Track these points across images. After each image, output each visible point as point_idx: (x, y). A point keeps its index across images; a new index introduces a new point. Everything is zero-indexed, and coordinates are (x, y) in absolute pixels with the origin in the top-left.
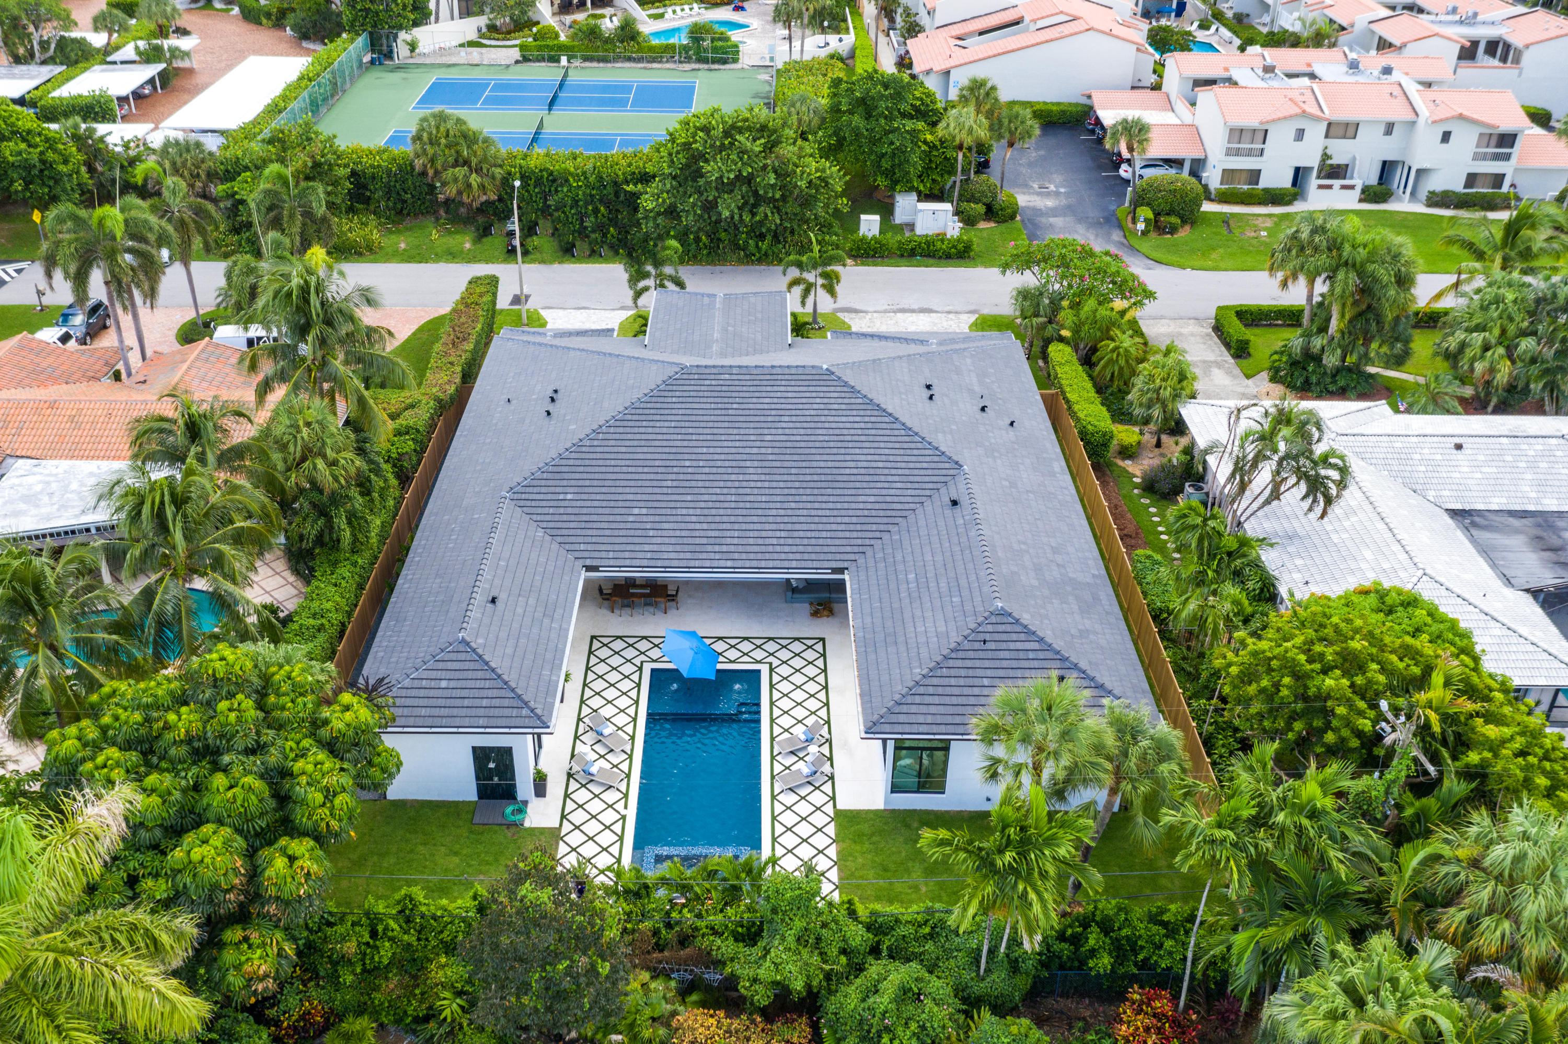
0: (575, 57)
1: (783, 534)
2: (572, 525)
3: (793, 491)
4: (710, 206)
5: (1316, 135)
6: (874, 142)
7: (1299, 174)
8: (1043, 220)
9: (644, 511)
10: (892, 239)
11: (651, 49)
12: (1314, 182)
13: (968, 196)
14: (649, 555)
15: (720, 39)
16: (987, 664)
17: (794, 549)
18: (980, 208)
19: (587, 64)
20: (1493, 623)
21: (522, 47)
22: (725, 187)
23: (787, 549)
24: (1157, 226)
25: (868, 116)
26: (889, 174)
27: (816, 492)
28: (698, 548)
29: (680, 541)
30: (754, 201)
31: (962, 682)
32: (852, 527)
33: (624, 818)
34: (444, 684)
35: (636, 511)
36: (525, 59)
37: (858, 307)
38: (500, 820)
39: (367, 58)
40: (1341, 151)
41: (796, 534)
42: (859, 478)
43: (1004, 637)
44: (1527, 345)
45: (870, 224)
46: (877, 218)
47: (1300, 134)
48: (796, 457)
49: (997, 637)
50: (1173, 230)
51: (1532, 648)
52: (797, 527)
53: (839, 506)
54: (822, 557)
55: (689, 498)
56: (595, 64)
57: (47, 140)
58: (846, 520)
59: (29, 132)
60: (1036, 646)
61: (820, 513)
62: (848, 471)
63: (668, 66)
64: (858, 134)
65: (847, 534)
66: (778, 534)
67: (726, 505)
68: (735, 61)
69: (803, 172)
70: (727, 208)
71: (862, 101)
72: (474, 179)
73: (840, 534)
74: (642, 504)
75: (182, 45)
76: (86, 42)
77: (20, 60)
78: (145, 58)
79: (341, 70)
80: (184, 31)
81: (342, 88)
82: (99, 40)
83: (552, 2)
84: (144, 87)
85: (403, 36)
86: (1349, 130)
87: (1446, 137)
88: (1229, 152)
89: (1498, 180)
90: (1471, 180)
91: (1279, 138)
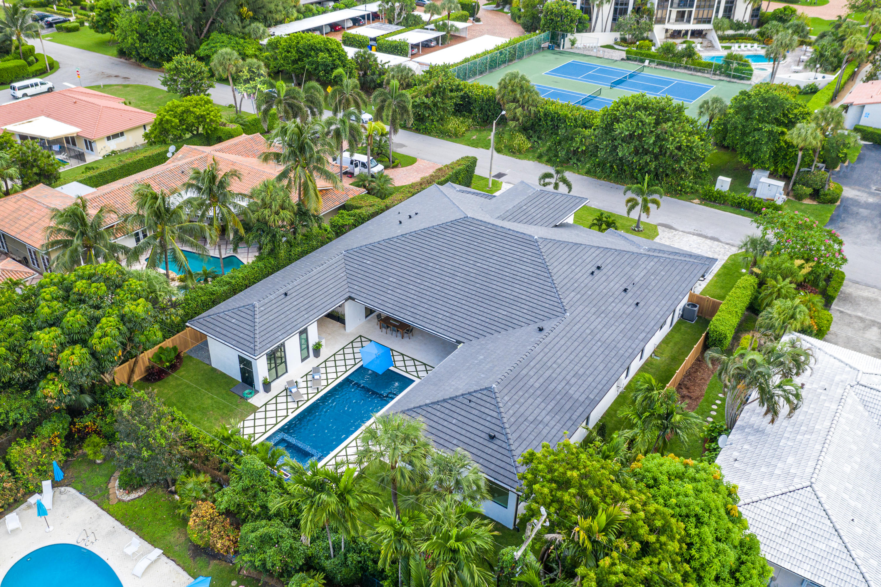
0: (653, 61)
1: (448, 314)
2: (360, 276)
3: (469, 295)
8: (855, 209)
9: (394, 280)
10: (737, 196)
11: (700, 64)
13: (802, 181)
14: (380, 302)
15: (743, 65)
16: (463, 413)
17: (447, 324)
18: (809, 191)
19: (661, 67)
20: (836, 539)
21: (628, 52)
23: (444, 322)
26: (749, 155)
27: (480, 299)
28: (404, 307)
29: (399, 300)
31: (442, 416)
32: (483, 324)
33: (287, 416)
34: (234, 321)
35: (391, 279)
36: (628, 59)
37: (674, 226)
38: (240, 394)
39: (547, 44)
41: (454, 317)
42: (507, 300)
43: (482, 403)
45: (723, 183)
46: (729, 180)
48: (484, 279)
49: (479, 401)
51: (853, 567)
52: (457, 313)
53: (486, 310)
54: (457, 332)
55: (419, 281)
56: (665, 68)
57: (339, 55)
58: (483, 319)
59: (332, 50)
60: (495, 414)
61: (473, 310)
62: (504, 295)
63: (706, 75)
65: (478, 326)
66: (445, 313)
67: (433, 291)
68: (749, 79)
69: (674, 140)
73: (474, 325)
74: (396, 277)
75: (460, 25)
76: (419, 17)
77: (390, 22)
78: (438, 28)
79: (521, 48)
80: (478, 20)
81: (520, 58)
82: (426, 17)
83: (667, 31)
84: (430, 41)
85: (570, 36)
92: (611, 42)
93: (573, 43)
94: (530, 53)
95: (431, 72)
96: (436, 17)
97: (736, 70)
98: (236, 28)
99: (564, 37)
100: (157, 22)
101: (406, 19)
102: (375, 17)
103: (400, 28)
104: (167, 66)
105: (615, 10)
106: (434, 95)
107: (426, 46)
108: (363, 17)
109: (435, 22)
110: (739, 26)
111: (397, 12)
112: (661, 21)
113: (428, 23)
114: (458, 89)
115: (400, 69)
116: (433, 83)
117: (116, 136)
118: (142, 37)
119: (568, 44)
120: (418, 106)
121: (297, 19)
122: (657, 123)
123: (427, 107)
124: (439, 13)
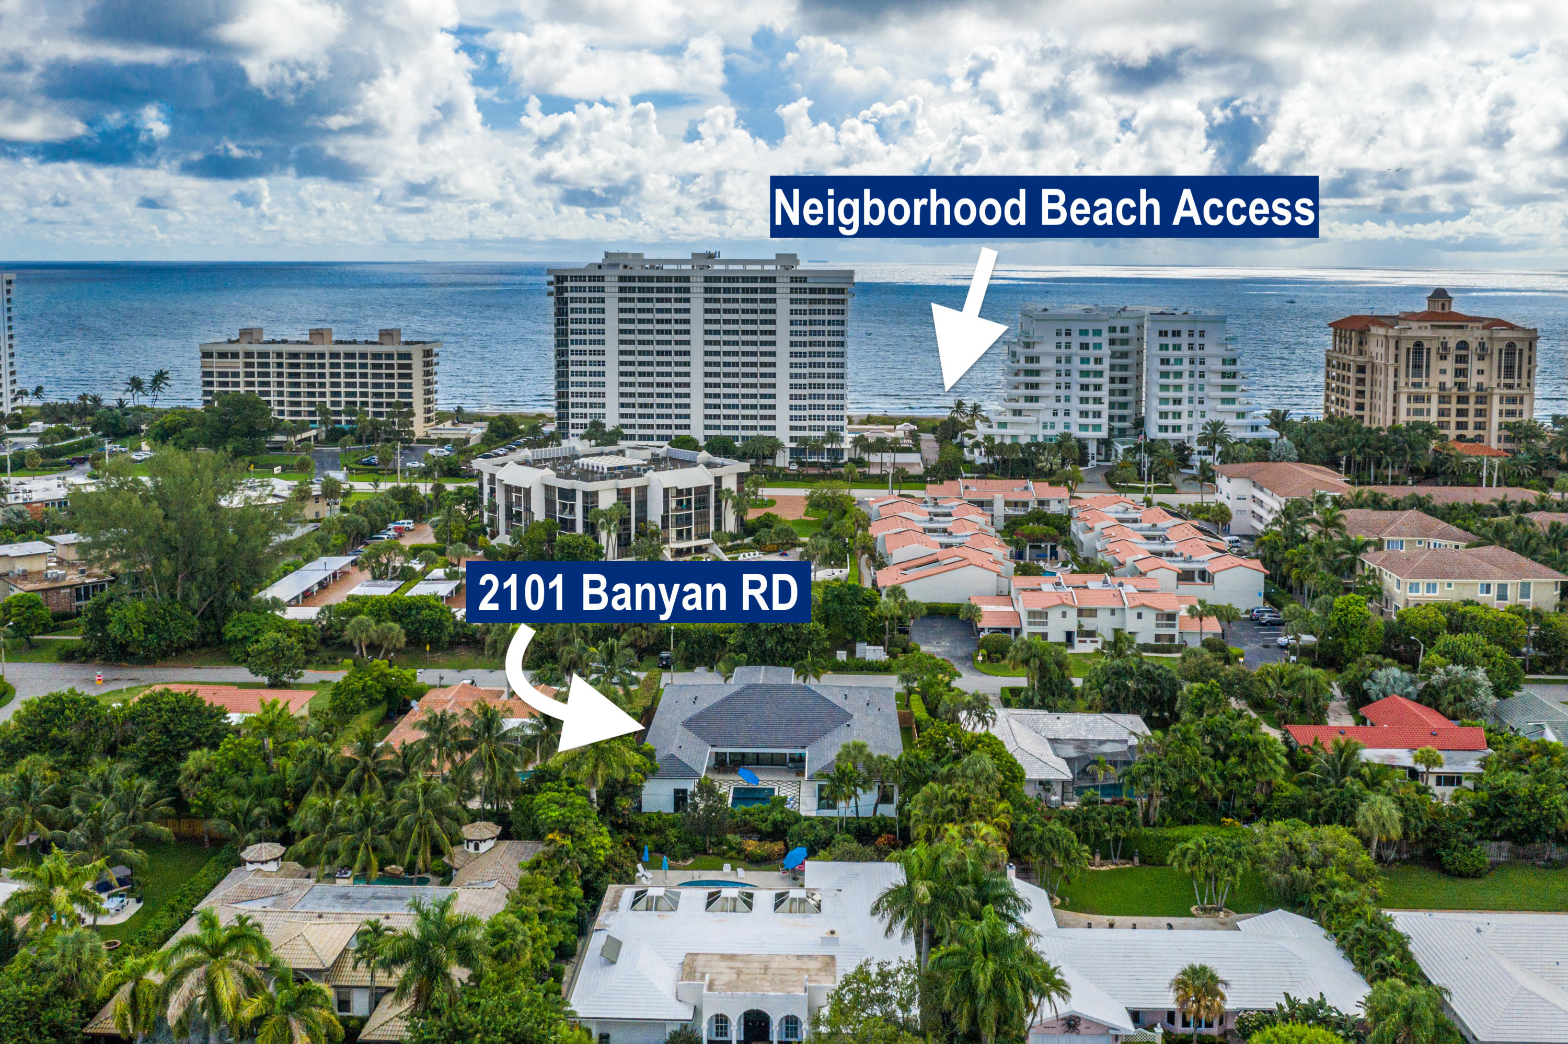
2: (705, 733)
4: (761, 643)
5: (1072, 614)
6: (843, 616)
7: (1069, 635)
9: (732, 729)
10: (852, 663)
12: (1076, 639)
13: (892, 643)
14: (734, 742)
17: (788, 741)
18: (899, 650)
20: (1040, 762)
22: (768, 633)
23: (785, 741)
24: (989, 658)
25: (841, 603)
26: (851, 631)
27: (797, 723)
28: (752, 740)
29: (746, 738)
30: (783, 640)
32: (810, 734)
34: (666, 765)
35: (729, 729)
40: (1089, 623)
44: (1106, 687)
45: (842, 656)
46: (846, 653)
47: (1064, 615)
50: (998, 661)
54: (798, 743)
55: (749, 725)
58: (808, 732)
64: (835, 612)
66: (783, 736)
67: (763, 727)
70: (770, 643)
71: (837, 596)
72: (644, 633)
74: (731, 727)
76: (413, 569)
86: (1092, 613)
87: (1140, 616)
88: (1029, 624)
89: (1172, 637)
90: (1158, 638)
91: (1054, 617)
103: (400, 582)
112: (666, 541)
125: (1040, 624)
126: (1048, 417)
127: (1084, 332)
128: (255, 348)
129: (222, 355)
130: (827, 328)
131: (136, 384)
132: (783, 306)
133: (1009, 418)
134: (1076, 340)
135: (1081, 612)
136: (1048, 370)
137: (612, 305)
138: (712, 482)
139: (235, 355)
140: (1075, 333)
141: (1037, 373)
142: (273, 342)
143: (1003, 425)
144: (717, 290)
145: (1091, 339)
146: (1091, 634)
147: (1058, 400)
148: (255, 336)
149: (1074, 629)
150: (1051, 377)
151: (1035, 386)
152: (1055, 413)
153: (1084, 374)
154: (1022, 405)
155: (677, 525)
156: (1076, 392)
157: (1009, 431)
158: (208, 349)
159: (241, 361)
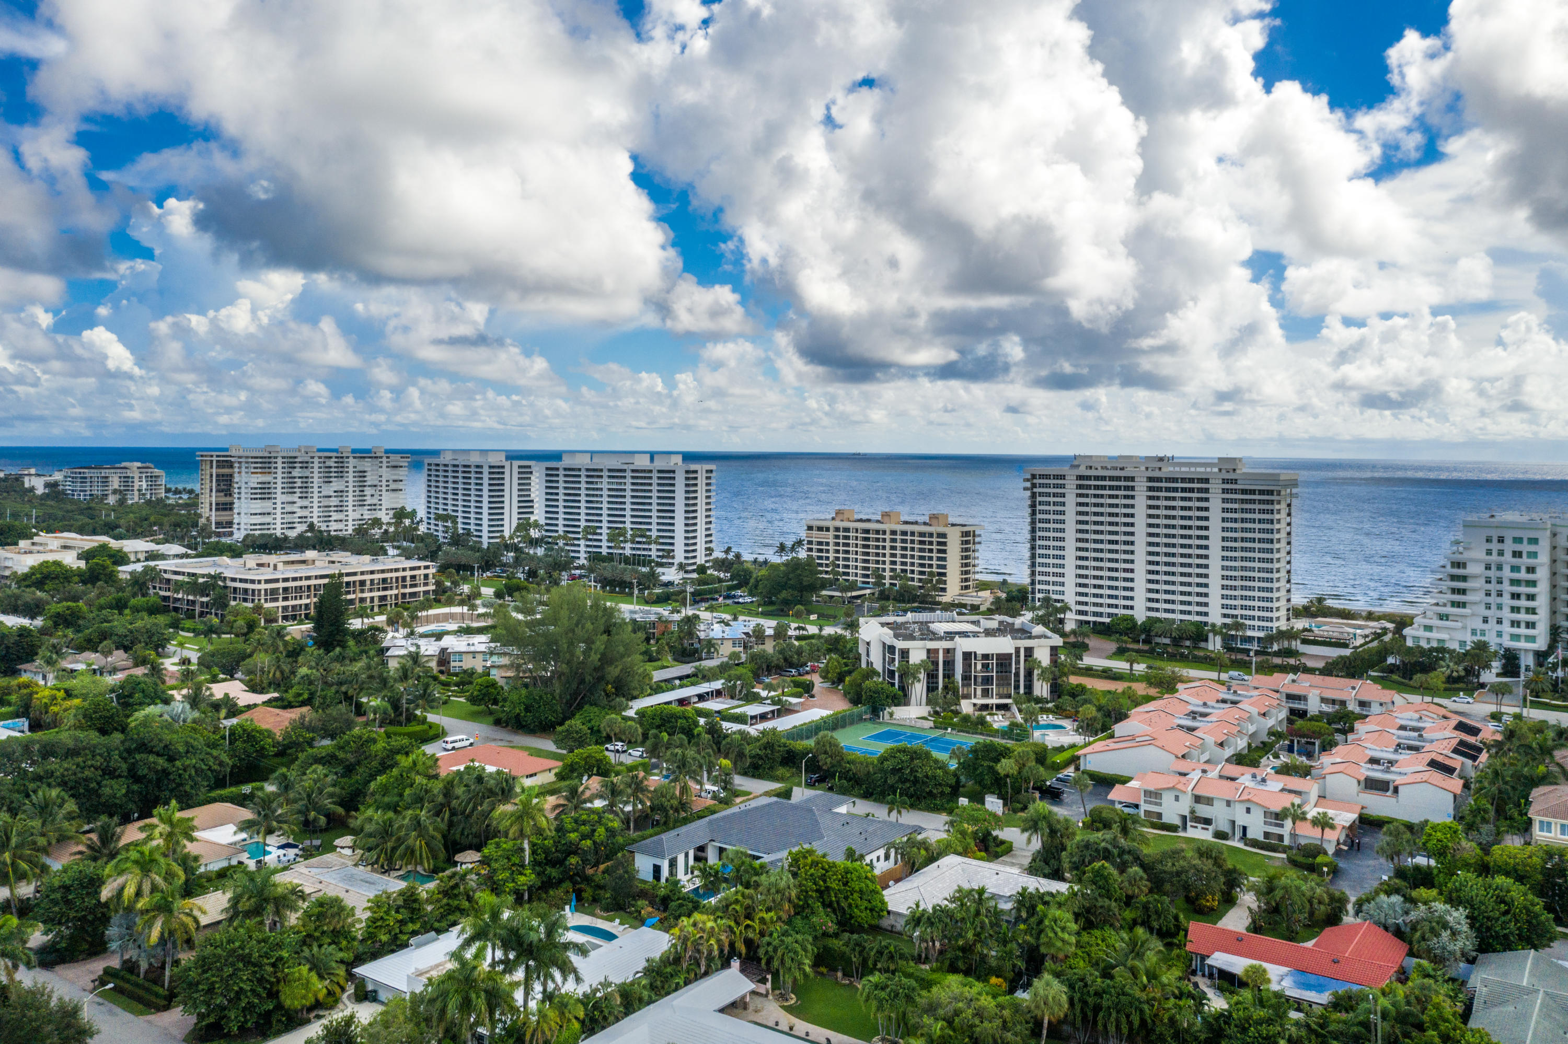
0: (955, 729)
2: (717, 830)
5: (1186, 800)
7: (1182, 818)
12: (1189, 823)
21: (936, 722)
35: (734, 831)
36: (936, 727)
39: (868, 716)
40: (1203, 811)
42: (794, 835)
45: (963, 802)
47: (1178, 798)
48: (783, 827)
62: (792, 833)
75: (794, 700)
76: (758, 693)
77: (732, 698)
78: (774, 703)
79: (844, 718)
80: (813, 696)
81: (843, 727)
82: (764, 694)
83: (975, 705)
84: (767, 713)
85: (888, 709)
86: (1209, 801)
87: (1248, 810)
88: (1145, 802)
89: (1281, 838)
90: (1267, 835)
91: (1168, 798)
92: (926, 714)
93: (891, 715)
94: (852, 723)
95: (764, 733)
96: (772, 693)
97: (1018, 735)
98: (605, 702)
99: (883, 710)
100: (541, 697)
101: (746, 695)
102: (718, 693)
103: (741, 703)
104: (559, 729)
105: (928, 688)
106: (765, 748)
107: (763, 717)
108: (707, 693)
109: (772, 698)
110: (1038, 700)
111: (738, 688)
112: (967, 697)
113: (766, 698)
114: (785, 746)
115: (740, 732)
116: (765, 740)
117: (531, 776)
118: (527, 709)
119: (887, 717)
120: (754, 757)
121: (650, 695)
122: (912, 759)
123: (761, 758)
124: (775, 690)
125: (1156, 804)
126: (1479, 625)
127: (1518, 540)
128: (842, 525)
129: (820, 529)
130: (1257, 526)
131: (782, 548)
132: (1215, 505)
133: (1436, 622)
134: (1509, 547)
135: (1198, 799)
136: (1475, 577)
137: (1071, 500)
138: (1013, 651)
139: (828, 529)
140: (1509, 541)
141: (1464, 578)
142: (861, 520)
143: (1428, 628)
144: (1159, 489)
145: (1525, 548)
146: (1208, 821)
147: (1488, 607)
148: (846, 516)
149: (1187, 813)
150: (1479, 583)
151: (1463, 592)
152: (1485, 620)
153: (1514, 582)
154: (1449, 610)
155: (982, 684)
156: (1507, 600)
157: (1435, 635)
158: (811, 523)
159: (831, 533)
